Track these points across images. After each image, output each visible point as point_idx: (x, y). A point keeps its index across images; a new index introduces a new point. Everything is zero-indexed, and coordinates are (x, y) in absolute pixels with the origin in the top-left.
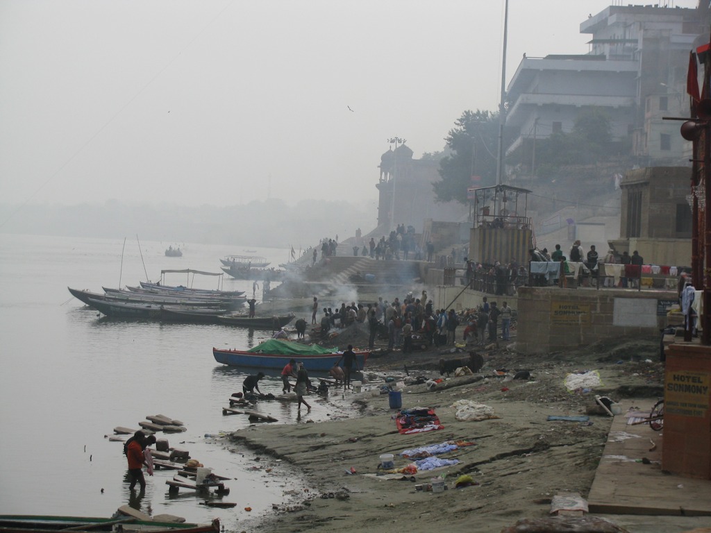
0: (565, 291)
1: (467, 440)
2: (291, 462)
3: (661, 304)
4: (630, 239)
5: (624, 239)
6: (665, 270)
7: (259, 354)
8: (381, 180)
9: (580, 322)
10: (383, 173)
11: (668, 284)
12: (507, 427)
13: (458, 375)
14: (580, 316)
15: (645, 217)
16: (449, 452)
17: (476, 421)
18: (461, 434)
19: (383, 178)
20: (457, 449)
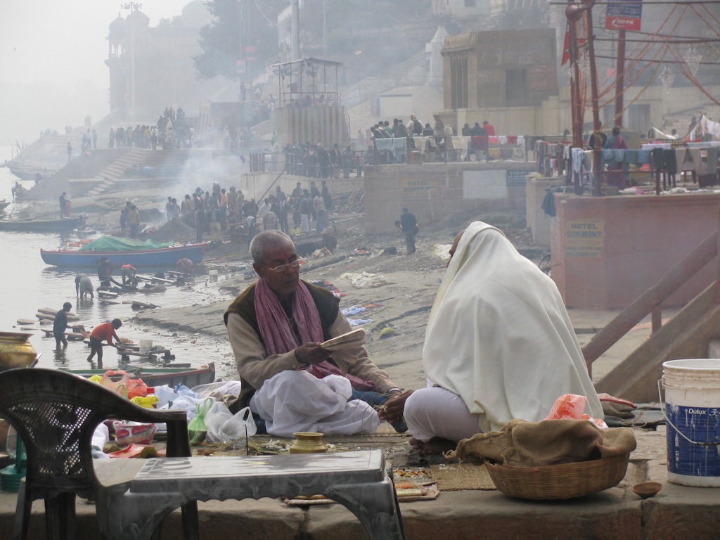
0: (413, 167)
1: (372, 303)
2: (211, 334)
3: (510, 174)
4: (459, 110)
5: (449, 110)
6: (512, 140)
7: (91, 253)
8: (110, 54)
9: (430, 198)
10: (113, 46)
11: (516, 154)
12: (405, 290)
13: (318, 257)
14: (429, 191)
15: (472, 86)
16: (360, 313)
17: (374, 287)
18: (365, 299)
19: (113, 52)
20: (366, 311)
